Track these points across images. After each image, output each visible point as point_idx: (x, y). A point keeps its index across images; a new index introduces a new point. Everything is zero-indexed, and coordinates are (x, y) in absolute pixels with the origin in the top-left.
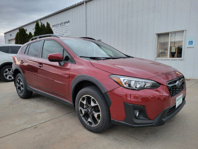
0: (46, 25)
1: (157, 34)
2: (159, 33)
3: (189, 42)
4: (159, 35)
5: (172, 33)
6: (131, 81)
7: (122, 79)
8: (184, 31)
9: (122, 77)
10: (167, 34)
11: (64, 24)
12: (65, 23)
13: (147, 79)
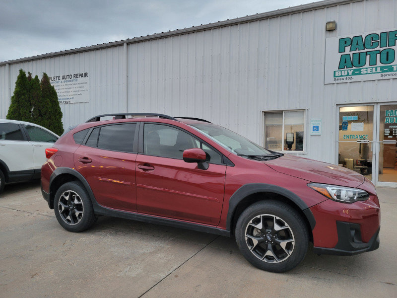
0: (40, 78)
1: (263, 111)
2: (266, 110)
3: (314, 127)
4: (266, 114)
5: (288, 111)
6: (340, 190)
7: (329, 188)
8: (305, 110)
9: (329, 186)
10: (279, 113)
11: (73, 79)
12: (76, 76)
13: (356, 188)
